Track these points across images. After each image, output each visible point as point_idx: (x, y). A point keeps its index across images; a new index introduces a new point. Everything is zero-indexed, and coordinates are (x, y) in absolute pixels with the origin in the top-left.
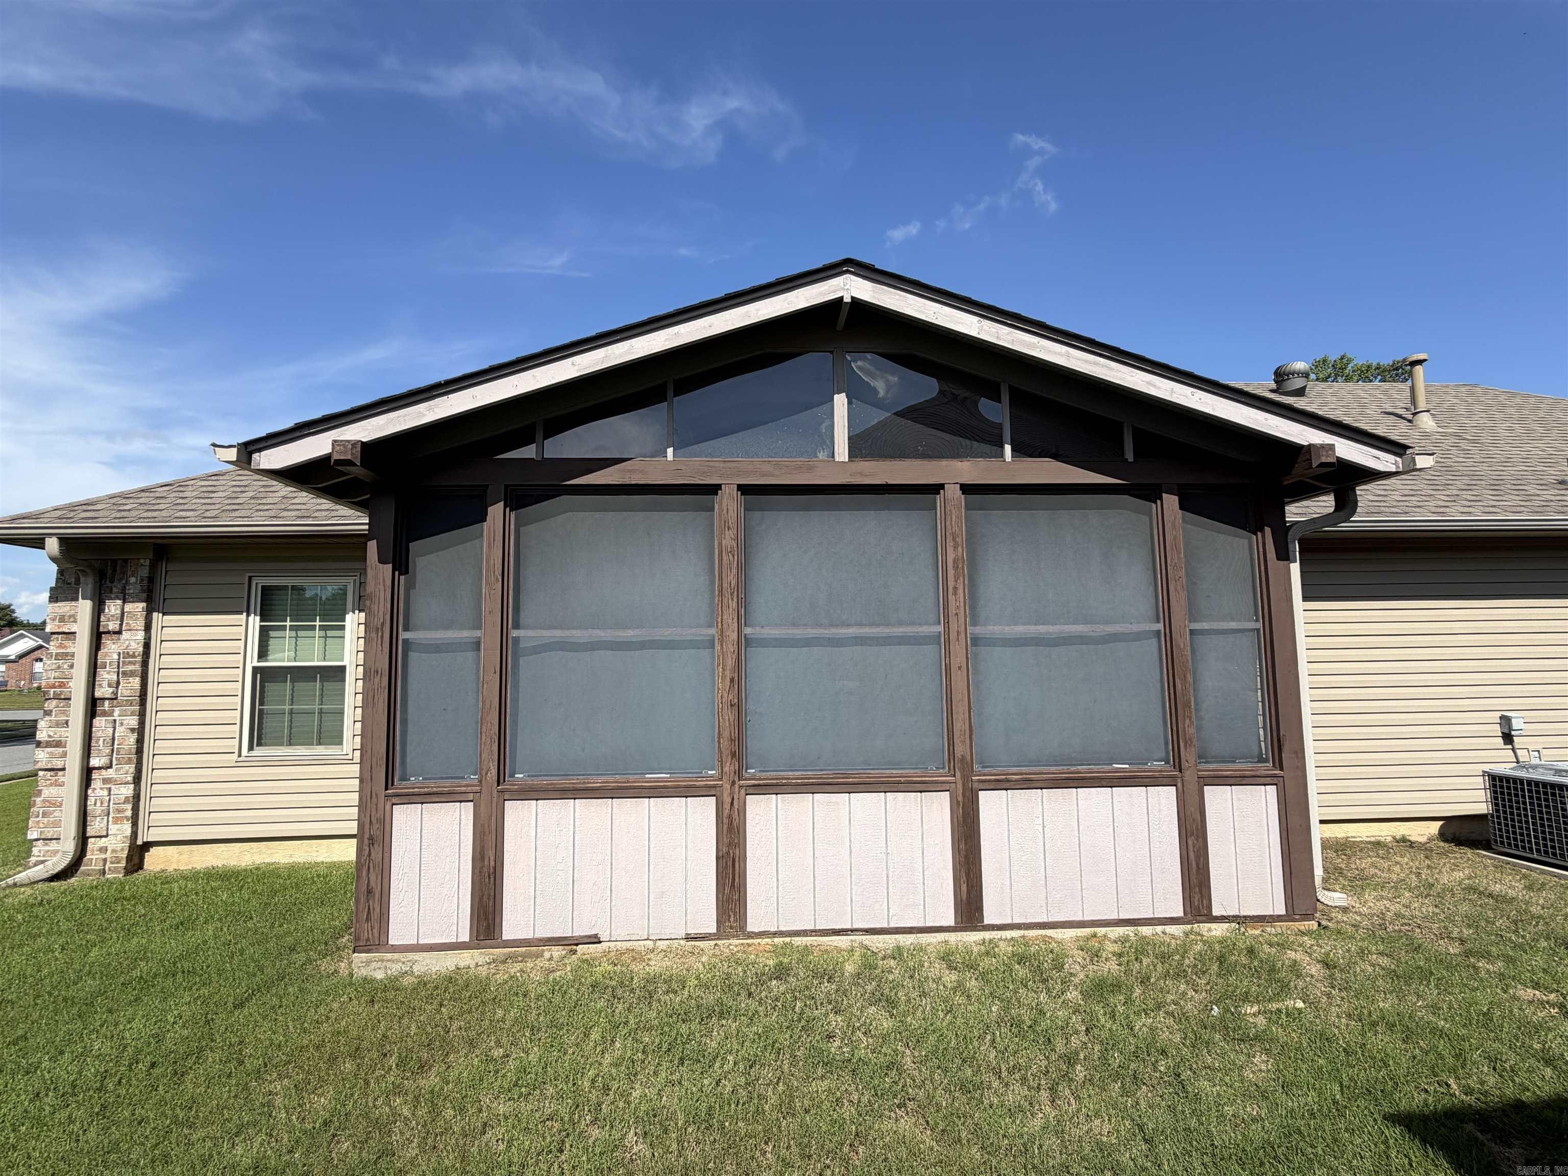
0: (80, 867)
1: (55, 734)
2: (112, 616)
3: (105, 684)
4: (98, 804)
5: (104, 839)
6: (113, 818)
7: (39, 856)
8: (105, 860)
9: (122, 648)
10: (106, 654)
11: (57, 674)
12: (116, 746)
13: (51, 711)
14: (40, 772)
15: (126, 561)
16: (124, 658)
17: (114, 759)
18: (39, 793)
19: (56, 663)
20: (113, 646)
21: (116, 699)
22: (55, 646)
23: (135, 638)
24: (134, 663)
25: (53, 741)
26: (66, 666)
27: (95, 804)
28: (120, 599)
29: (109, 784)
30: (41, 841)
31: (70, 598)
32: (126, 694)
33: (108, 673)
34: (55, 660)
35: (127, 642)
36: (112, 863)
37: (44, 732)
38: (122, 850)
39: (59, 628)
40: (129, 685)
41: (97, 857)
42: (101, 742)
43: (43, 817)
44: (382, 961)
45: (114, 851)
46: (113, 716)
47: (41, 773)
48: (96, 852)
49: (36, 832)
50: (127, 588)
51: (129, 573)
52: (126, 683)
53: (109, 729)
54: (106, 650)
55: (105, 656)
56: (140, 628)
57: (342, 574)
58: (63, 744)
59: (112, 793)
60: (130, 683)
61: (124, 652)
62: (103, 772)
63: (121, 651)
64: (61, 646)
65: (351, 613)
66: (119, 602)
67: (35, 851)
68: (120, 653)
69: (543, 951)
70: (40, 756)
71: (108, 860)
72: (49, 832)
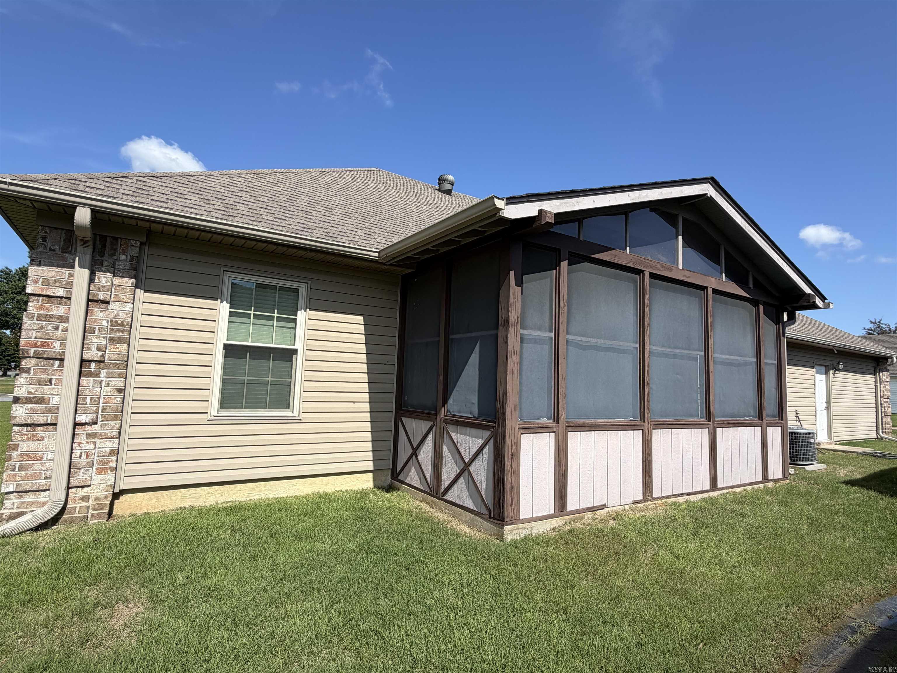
0: (62, 515)
1: (37, 391)
2: (102, 286)
3: (94, 347)
4: (84, 456)
5: (86, 489)
6: (97, 469)
7: (13, 508)
8: (88, 507)
9: (110, 316)
10: (95, 321)
11: (39, 334)
12: (101, 405)
13: (30, 369)
14: (14, 428)
15: (116, 239)
16: (111, 325)
17: (99, 416)
18: (16, 447)
19: (38, 324)
20: (101, 314)
21: (103, 362)
22: (35, 307)
23: (123, 309)
24: (123, 332)
25: (34, 397)
26: (50, 328)
27: (80, 457)
28: (111, 273)
29: (93, 438)
30: (15, 494)
31: (56, 264)
32: (113, 358)
33: (98, 338)
34: (37, 320)
35: (115, 312)
36: (94, 510)
37: (24, 389)
38: (106, 497)
39: (42, 290)
40: (117, 350)
41: (81, 505)
42: (88, 400)
43: (19, 470)
44: (518, 529)
45: (97, 499)
46: (100, 377)
47: (16, 428)
48: (77, 501)
49: (12, 485)
50: (117, 263)
51: (119, 250)
52: (114, 348)
53: (96, 389)
54: (93, 317)
55: (95, 322)
56: (129, 301)
57: (300, 281)
58: (46, 400)
59: (97, 446)
60: (117, 348)
61: (112, 321)
62: (88, 428)
63: (109, 319)
64: (42, 308)
65: (303, 310)
66: (109, 275)
67: (7, 503)
68: (108, 320)
69: (585, 515)
70: (17, 412)
71: (90, 508)
72: (27, 484)
